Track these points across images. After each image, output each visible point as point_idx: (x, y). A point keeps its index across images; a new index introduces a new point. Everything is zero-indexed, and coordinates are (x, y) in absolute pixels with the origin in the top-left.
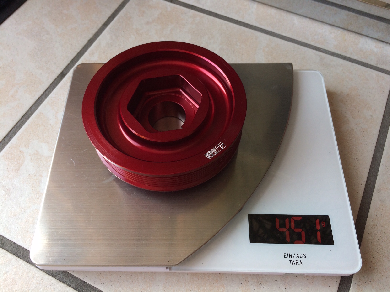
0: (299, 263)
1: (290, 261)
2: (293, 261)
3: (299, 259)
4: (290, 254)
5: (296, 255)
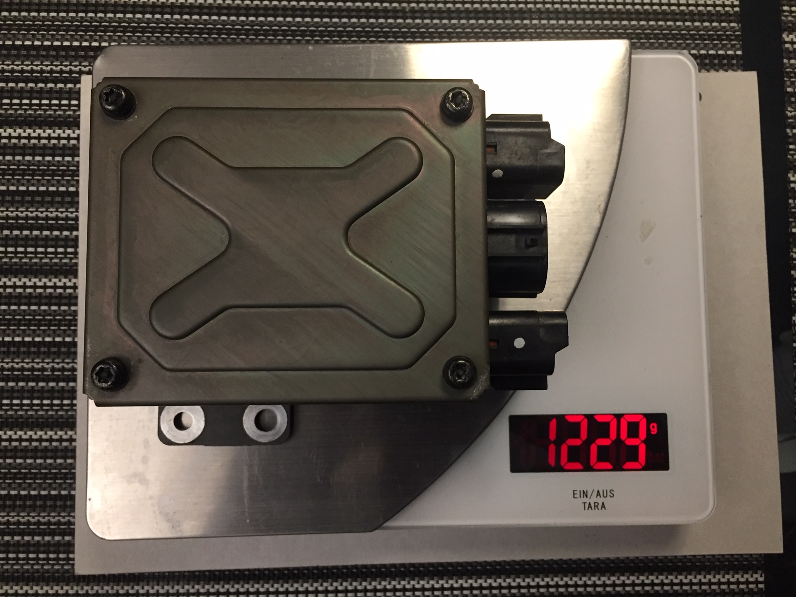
0: (600, 507)
1: (584, 503)
2: (590, 504)
3: (600, 500)
4: (584, 491)
5: (595, 493)
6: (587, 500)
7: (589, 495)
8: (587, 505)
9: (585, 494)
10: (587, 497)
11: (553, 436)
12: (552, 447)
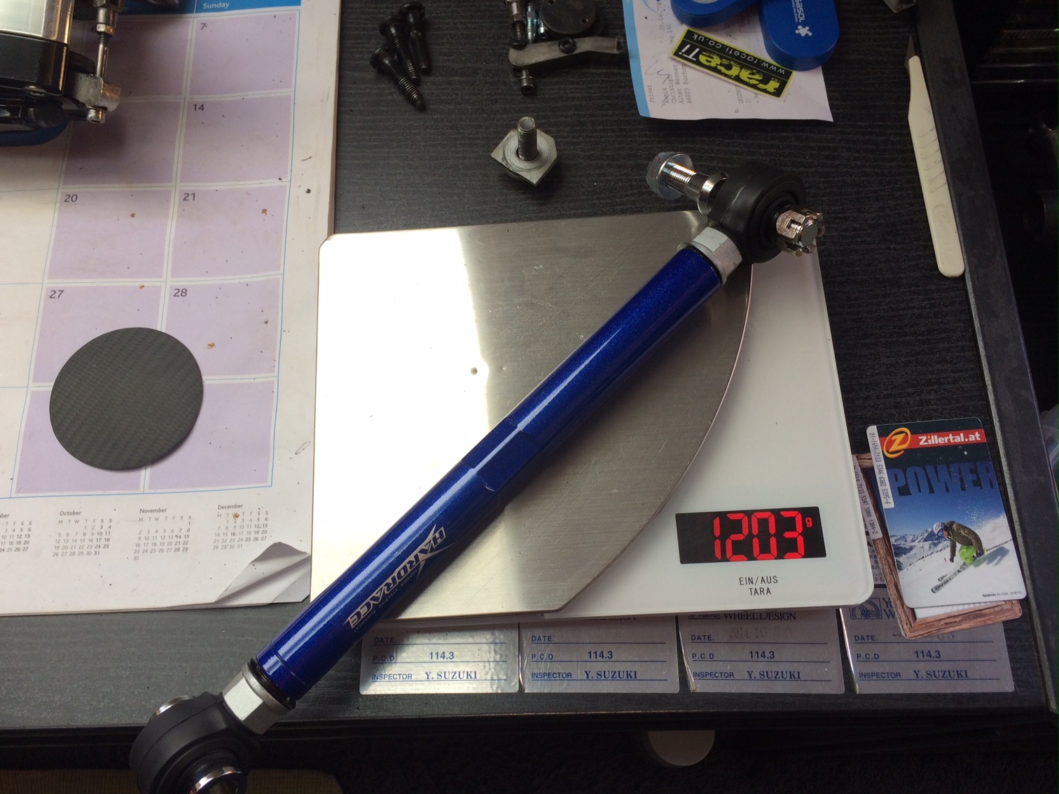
0: (765, 592)
1: (751, 589)
2: (756, 589)
3: (765, 586)
4: (749, 579)
5: (760, 579)
6: (751, 586)
7: (754, 582)
8: (753, 591)
9: (751, 581)
10: (752, 583)
11: (717, 532)
12: (718, 543)
